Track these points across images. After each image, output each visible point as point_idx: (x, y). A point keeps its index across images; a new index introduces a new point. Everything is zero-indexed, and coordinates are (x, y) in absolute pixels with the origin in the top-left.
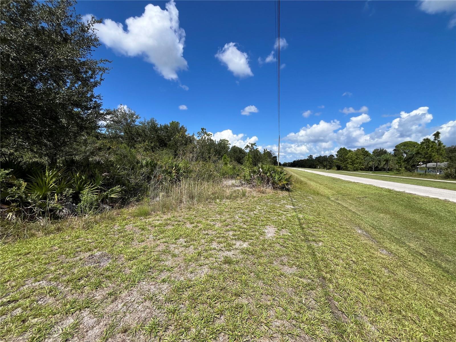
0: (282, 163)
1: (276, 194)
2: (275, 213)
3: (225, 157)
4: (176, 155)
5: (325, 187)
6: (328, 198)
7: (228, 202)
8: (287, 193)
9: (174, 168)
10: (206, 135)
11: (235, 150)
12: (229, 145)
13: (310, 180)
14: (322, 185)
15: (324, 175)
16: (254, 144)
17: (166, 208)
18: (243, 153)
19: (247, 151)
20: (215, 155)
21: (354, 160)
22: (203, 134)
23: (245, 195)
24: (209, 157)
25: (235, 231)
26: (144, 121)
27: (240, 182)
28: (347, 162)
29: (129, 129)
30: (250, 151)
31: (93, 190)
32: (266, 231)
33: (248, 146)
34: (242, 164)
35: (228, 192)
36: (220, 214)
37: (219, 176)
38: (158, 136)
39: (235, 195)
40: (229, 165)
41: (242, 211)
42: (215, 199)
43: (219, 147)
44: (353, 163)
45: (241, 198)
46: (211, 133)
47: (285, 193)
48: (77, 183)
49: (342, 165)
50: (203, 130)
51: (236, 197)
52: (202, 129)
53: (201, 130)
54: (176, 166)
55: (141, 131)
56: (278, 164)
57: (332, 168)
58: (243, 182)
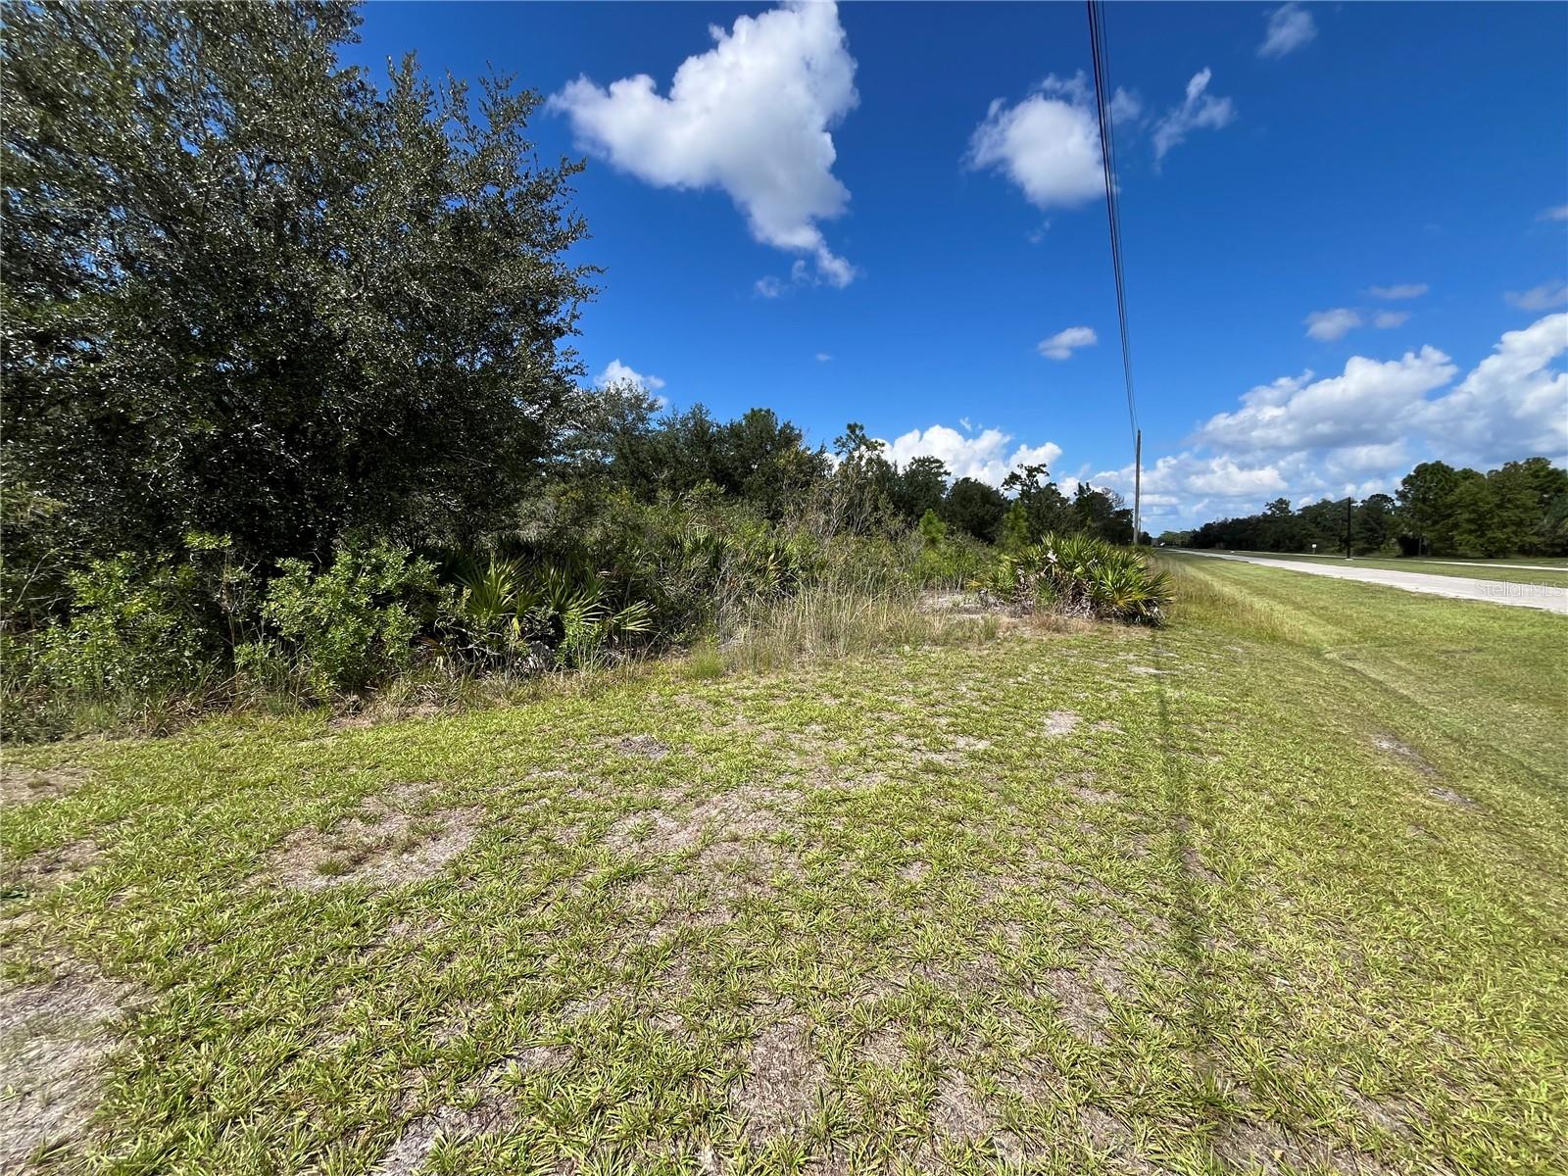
0: (1154, 535)
1: (1105, 633)
2: (1086, 682)
3: (929, 519)
4: (775, 516)
5: (1313, 618)
6: (1317, 653)
7: (938, 653)
8: (1148, 632)
9: (772, 557)
10: (863, 448)
11: (969, 491)
12: (945, 478)
13: (1260, 592)
14: (1307, 608)
15: (1324, 577)
16: (1038, 470)
17: (762, 662)
18: (993, 504)
19: (1013, 493)
20: (895, 515)
21: (1490, 511)
22: (853, 445)
23: (993, 634)
24: (878, 522)
25: (956, 716)
26: (671, 416)
27: (982, 599)
28: (1451, 521)
29: (630, 445)
30: (1024, 494)
31: (588, 611)
32: (1048, 722)
33: (1014, 478)
34: (991, 542)
35: (938, 626)
36: (912, 680)
37: (911, 582)
38: (714, 461)
39: (960, 634)
40: (942, 547)
41: (980, 676)
42: (898, 642)
43: (910, 484)
44: (1480, 525)
45: (980, 644)
46: (880, 441)
47: (1140, 633)
48: (554, 594)
49: (1427, 536)
50: (853, 432)
51: (963, 641)
52: (849, 427)
53: (848, 432)
54: (777, 551)
55: (665, 450)
56: (1135, 539)
57: (1378, 549)
58: (991, 599)
